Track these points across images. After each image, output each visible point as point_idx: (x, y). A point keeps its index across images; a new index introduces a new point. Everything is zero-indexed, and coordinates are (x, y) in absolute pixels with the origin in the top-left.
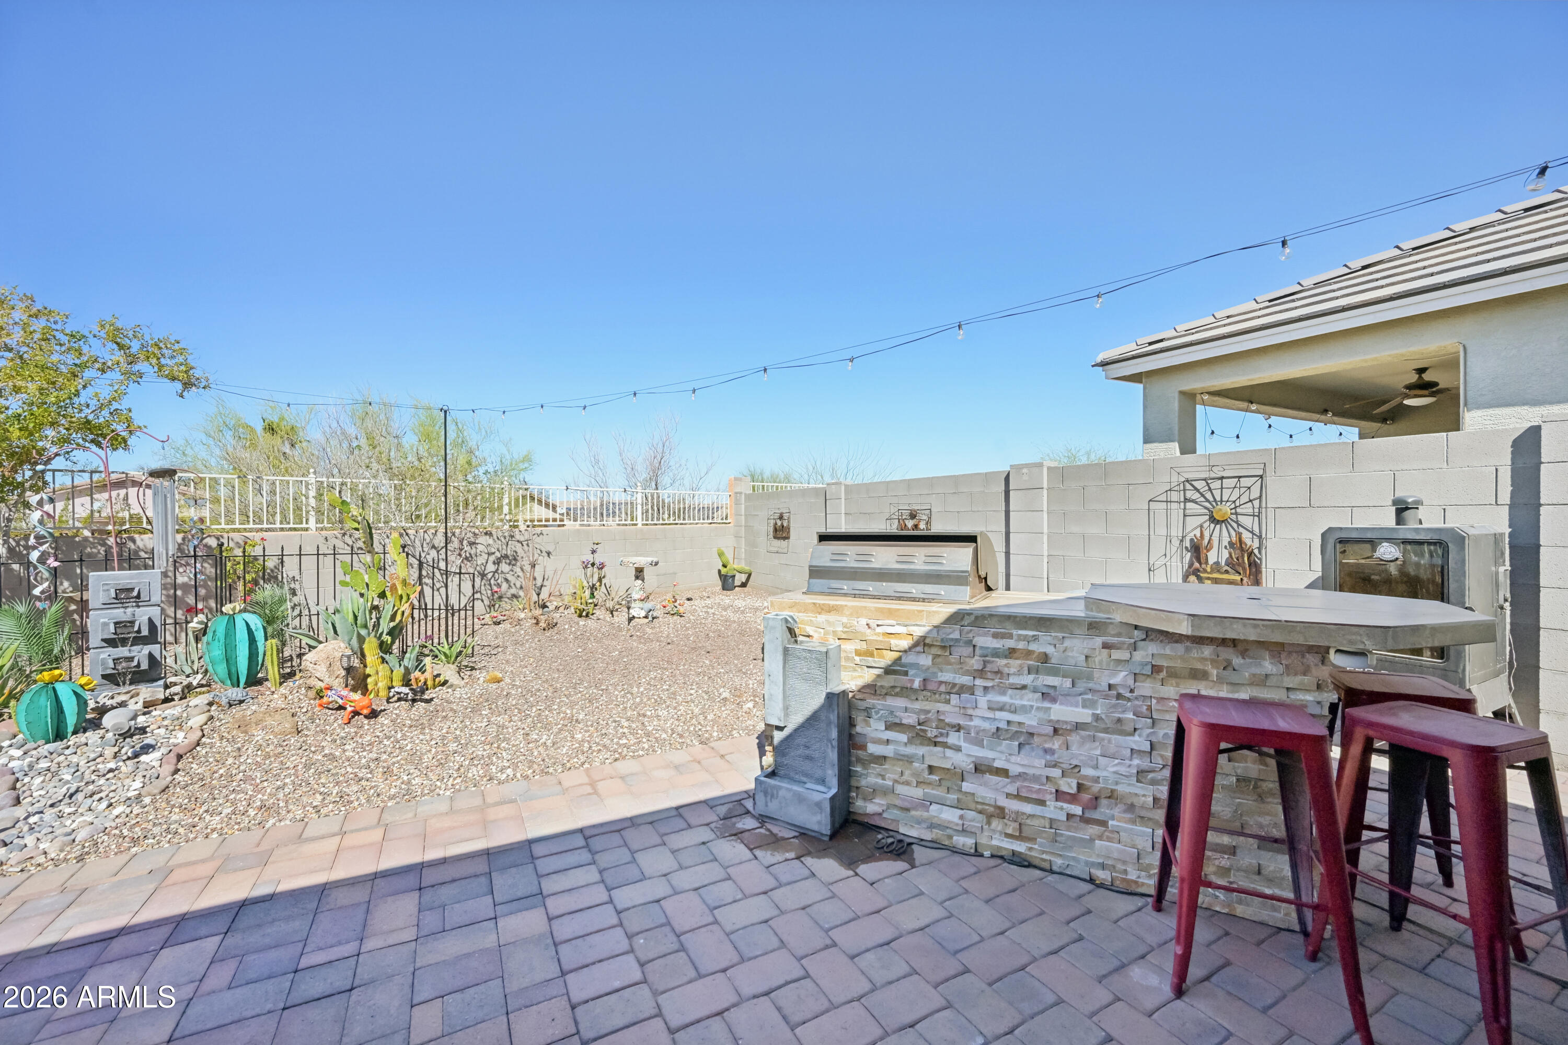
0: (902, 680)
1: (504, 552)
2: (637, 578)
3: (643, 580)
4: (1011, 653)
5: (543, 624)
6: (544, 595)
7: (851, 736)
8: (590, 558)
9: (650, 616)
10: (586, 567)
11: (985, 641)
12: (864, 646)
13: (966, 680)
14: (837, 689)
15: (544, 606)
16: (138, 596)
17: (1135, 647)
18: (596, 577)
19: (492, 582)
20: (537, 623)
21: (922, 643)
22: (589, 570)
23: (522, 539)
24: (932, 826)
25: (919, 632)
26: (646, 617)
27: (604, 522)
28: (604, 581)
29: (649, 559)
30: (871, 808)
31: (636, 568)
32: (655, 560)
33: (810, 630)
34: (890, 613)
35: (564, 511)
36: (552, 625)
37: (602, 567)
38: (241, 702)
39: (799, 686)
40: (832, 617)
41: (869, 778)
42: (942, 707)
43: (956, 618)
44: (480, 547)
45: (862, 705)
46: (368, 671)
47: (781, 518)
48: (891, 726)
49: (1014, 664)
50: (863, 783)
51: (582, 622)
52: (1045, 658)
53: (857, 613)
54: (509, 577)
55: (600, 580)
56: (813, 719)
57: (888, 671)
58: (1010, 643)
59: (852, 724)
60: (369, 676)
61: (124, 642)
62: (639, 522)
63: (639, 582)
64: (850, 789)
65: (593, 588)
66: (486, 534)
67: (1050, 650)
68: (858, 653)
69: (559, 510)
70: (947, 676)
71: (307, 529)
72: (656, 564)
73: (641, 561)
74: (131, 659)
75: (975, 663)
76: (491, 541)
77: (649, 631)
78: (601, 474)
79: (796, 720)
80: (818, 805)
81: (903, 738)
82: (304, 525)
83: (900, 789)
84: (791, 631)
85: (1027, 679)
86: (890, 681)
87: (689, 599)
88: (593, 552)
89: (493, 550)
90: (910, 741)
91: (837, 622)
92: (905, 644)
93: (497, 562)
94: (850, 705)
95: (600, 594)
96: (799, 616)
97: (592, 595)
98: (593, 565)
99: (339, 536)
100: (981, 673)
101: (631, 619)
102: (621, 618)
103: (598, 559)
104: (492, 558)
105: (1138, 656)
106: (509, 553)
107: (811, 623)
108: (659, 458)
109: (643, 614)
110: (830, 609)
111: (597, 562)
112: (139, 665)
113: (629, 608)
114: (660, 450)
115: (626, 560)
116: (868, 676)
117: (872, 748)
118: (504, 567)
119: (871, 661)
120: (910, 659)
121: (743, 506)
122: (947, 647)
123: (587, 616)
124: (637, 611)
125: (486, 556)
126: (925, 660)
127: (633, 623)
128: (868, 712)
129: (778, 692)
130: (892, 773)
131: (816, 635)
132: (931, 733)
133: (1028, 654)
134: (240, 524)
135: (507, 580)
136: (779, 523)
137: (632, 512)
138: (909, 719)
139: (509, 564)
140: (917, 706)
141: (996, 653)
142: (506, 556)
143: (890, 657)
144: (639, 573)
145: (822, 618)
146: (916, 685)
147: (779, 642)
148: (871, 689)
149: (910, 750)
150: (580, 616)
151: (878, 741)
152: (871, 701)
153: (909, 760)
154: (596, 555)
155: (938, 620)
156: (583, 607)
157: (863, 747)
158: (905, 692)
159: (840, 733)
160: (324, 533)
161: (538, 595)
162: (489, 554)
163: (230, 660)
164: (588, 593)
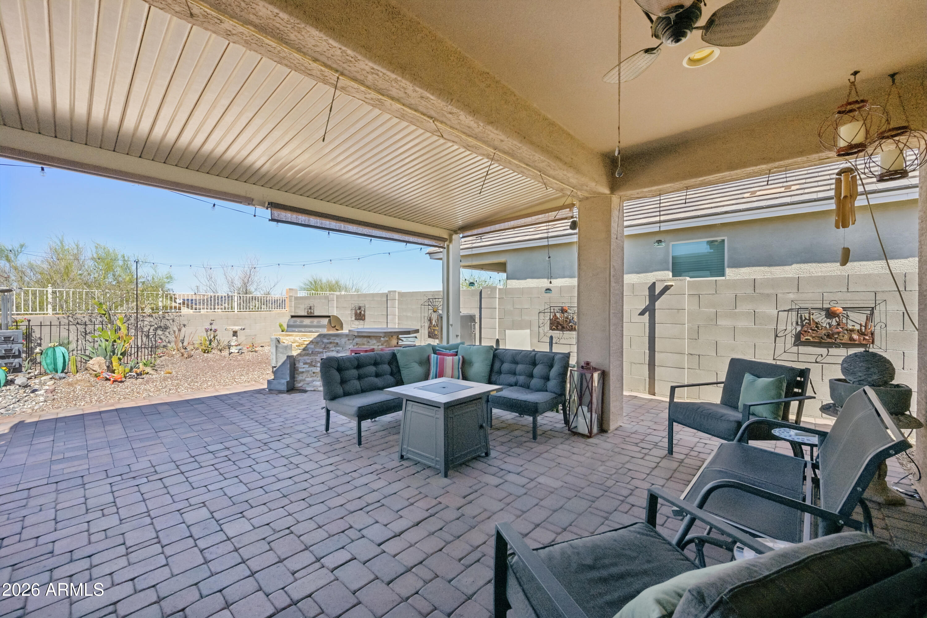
0: (307, 352)
1: (159, 325)
2: (234, 336)
3: (237, 337)
4: (331, 343)
5: (186, 356)
6: (185, 344)
7: (295, 368)
8: (210, 327)
9: (240, 352)
10: (207, 331)
11: (325, 341)
12: (298, 344)
13: (321, 350)
14: (290, 354)
15: (186, 349)
16: (13, 340)
17: (354, 339)
18: (212, 336)
19: (153, 339)
20: (183, 355)
21: (311, 342)
22: (209, 332)
23: (169, 318)
24: (314, 387)
25: (311, 339)
26: (238, 352)
27: (216, 310)
28: (216, 337)
29: (240, 327)
30: (300, 385)
31: (234, 332)
32: (243, 327)
33: (284, 341)
34: (305, 335)
35: (181, 301)
36: (190, 356)
37: (215, 331)
38: (64, 378)
39: (280, 355)
40: (290, 337)
41: (299, 377)
42: (316, 357)
43: (319, 336)
44: (146, 323)
45: (298, 359)
46: (114, 368)
47: (310, 308)
48: (305, 364)
49: (331, 346)
50: (298, 379)
51: (205, 355)
52: (337, 344)
53: (297, 336)
54: (162, 337)
55: (214, 337)
56: (284, 363)
57: (304, 350)
58: (330, 341)
59: (295, 365)
60: (115, 370)
61: (8, 357)
62: (236, 310)
63: (235, 337)
64: (294, 381)
65: (211, 341)
66: (149, 316)
67: (338, 341)
68: (297, 346)
69: (178, 301)
70: (317, 350)
71: (47, 314)
72: (244, 329)
73: (236, 328)
74: (12, 363)
75: (323, 346)
76: (152, 320)
77: (239, 358)
78: (213, 285)
79: (279, 364)
80: (283, 383)
81: (307, 366)
82: (45, 312)
83: (307, 379)
84: (279, 341)
85: (334, 349)
86: (304, 352)
87: (262, 346)
88: (211, 324)
89: (153, 324)
90: (309, 367)
91: (291, 338)
92: (308, 343)
93: (156, 329)
94: (294, 360)
95: (214, 344)
96: (281, 337)
97: (210, 344)
98: (211, 330)
99: (66, 317)
100: (324, 348)
101: (230, 354)
102: (226, 353)
103: (214, 327)
104: (152, 328)
105: (354, 341)
106: (162, 325)
107: (285, 339)
108: (247, 277)
109: (237, 351)
110: (290, 335)
111: (213, 329)
112: (15, 366)
113: (229, 348)
114: (249, 274)
115: (228, 328)
116: (299, 351)
117: (300, 370)
118: (159, 332)
119: (300, 348)
120: (309, 346)
121: (293, 303)
122: (317, 343)
123: (208, 352)
124: (233, 350)
125: (149, 327)
126: (312, 346)
127: (232, 355)
128: (299, 361)
129: (274, 357)
130: (305, 375)
131: (286, 342)
132: (313, 364)
133: (334, 343)
134: (24, 311)
135: (161, 339)
136: (310, 311)
137: (232, 304)
138: (309, 361)
139: (162, 331)
140: (310, 358)
141: (328, 343)
142: (160, 327)
143: (304, 346)
144: (235, 334)
145: (287, 338)
146: (310, 352)
147: (274, 344)
148: (300, 355)
149: (309, 369)
150: (205, 352)
151: (301, 368)
152: (300, 358)
153: (308, 371)
154: (212, 326)
155: (315, 336)
156: (205, 348)
157: (298, 370)
158: (307, 355)
159: (290, 366)
160: (57, 316)
161: (183, 343)
162: (151, 326)
163: (55, 364)
164: (208, 343)
